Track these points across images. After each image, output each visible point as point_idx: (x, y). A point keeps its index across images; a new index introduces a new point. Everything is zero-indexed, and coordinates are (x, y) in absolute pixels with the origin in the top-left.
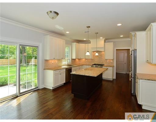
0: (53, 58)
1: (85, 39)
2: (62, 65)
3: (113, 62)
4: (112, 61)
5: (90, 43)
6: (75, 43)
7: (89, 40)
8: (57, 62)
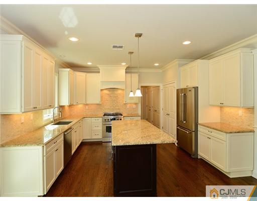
0: (32, 107)
1: (89, 64)
2: (44, 124)
3: (137, 107)
4: (134, 106)
5: (99, 72)
6: (68, 69)
7: (98, 65)
8: (32, 118)
